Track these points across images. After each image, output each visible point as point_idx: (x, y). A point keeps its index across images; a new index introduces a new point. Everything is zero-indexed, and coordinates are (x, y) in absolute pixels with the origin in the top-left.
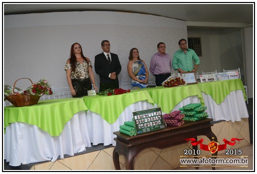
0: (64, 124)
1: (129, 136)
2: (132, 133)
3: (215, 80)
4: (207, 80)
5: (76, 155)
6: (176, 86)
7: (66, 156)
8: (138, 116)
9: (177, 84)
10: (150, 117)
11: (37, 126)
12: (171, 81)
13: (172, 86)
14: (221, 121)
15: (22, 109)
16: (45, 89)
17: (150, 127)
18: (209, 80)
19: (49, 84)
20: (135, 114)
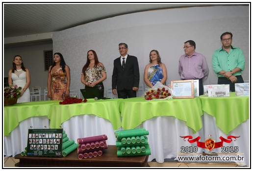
8: (34, 135)
10: (46, 139)
17: (43, 150)
20: (31, 131)
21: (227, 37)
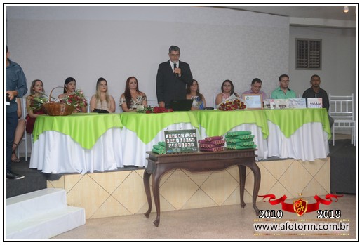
0: (97, 138)
1: (158, 154)
2: (162, 151)
3: (287, 107)
4: (277, 106)
5: (105, 171)
6: (232, 110)
7: (95, 171)
8: (170, 135)
9: (233, 108)
10: (182, 138)
11: (70, 135)
12: (227, 104)
13: (227, 110)
14: (288, 159)
15: (57, 119)
16: (81, 100)
17: (181, 148)
18: (280, 106)
19: (85, 95)
20: (166, 133)
21: (285, 79)
